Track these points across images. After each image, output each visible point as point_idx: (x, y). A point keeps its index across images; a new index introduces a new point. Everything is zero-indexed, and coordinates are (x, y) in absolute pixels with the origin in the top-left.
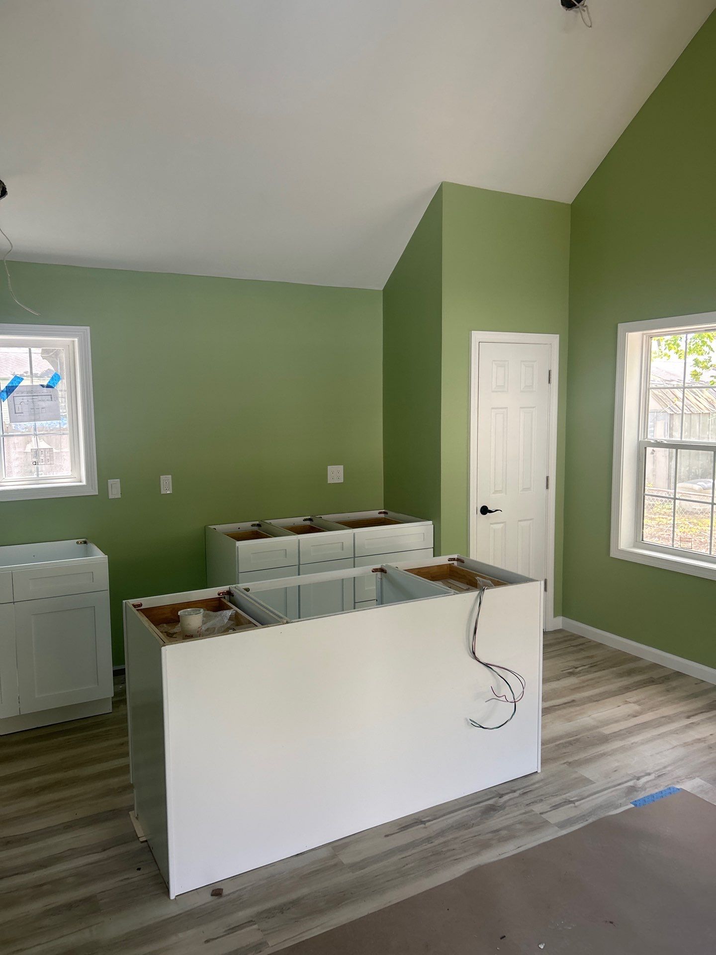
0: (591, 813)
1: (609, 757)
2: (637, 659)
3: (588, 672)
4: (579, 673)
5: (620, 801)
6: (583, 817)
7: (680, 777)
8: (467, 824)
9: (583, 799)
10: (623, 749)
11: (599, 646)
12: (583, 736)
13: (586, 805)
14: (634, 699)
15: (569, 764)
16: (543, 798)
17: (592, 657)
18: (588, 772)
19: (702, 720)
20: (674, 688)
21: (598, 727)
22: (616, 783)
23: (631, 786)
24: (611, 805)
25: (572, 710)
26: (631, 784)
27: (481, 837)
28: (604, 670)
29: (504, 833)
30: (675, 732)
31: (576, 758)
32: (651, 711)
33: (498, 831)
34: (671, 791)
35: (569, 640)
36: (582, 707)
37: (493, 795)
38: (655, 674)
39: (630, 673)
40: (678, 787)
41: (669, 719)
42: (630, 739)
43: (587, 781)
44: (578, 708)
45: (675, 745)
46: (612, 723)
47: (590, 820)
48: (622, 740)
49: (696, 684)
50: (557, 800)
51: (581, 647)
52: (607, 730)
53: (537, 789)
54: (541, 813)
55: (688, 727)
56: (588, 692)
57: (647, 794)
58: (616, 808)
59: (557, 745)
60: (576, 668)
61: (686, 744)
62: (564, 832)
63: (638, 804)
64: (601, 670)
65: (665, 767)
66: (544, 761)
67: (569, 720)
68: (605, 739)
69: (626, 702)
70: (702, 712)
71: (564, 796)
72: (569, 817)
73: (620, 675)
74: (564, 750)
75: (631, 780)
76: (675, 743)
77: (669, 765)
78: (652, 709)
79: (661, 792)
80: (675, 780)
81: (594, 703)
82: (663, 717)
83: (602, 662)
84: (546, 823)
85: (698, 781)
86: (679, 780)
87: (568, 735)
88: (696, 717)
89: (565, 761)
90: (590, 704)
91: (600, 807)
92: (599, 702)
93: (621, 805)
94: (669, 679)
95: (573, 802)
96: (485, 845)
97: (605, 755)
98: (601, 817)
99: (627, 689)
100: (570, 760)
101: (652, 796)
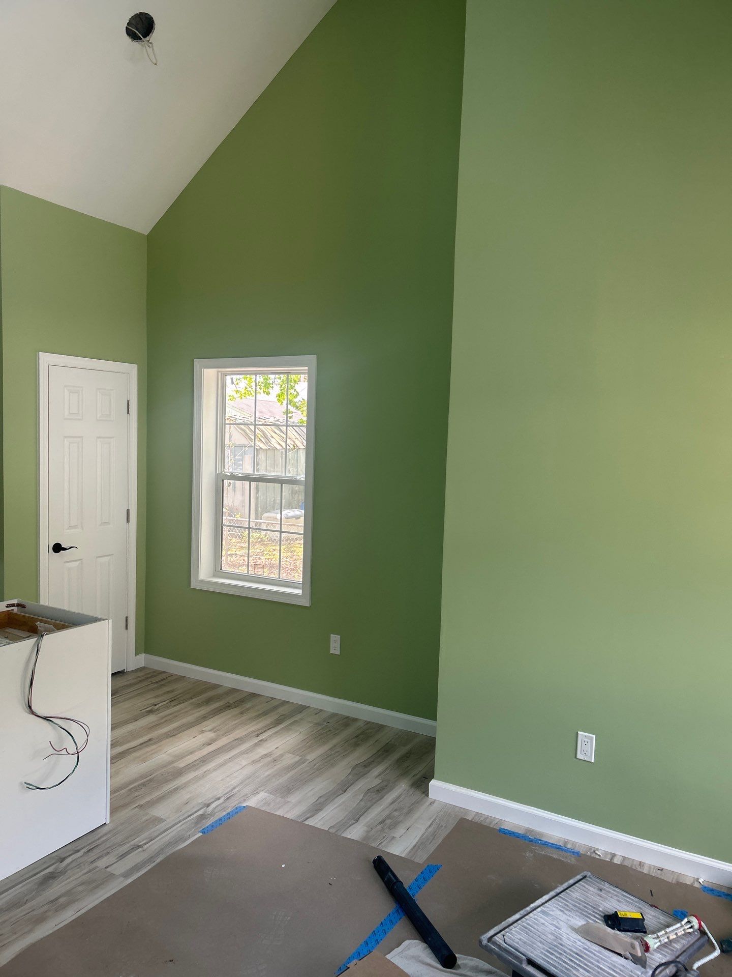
0: (158, 854)
1: (182, 790)
2: (216, 686)
3: (167, 707)
4: (158, 709)
5: (188, 833)
6: (151, 859)
7: (246, 795)
8: (19, 902)
9: (151, 840)
10: (197, 779)
11: (181, 678)
12: (157, 775)
13: (154, 846)
14: (210, 728)
15: (141, 806)
16: (109, 850)
17: (173, 691)
18: (160, 811)
19: (270, 736)
20: (248, 709)
21: (173, 762)
22: (186, 815)
23: (200, 815)
24: (180, 839)
25: (148, 749)
26: (200, 812)
27: (35, 913)
28: (183, 702)
29: (62, 900)
30: (246, 752)
31: (148, 799)
32: (225, 736)
33: (56, 899)
34: (238, 810)
35: (151, 677)
36: (159, 744)
37: (53, 862)
38: (230, 699)
39: (208, 701)
40: (244, 805)
41: (241, 740)
42: (202, 768)
43: (159, 820)
44: (154, 747)
45: (244, 764)
46: (187, 755)
47: (158, 861)
48: (195, 771)
49: (267, 702)
50: (125, 848)
51: (162, 683)
52: (181, 764)
53: (103, 842)
54: (107, 867)
55: (257, 745)
56: (165, 728)
57: (215, 820)
58: (186, 840)
59: (130, 790)
60: (156, 705)
61: (254, 762)
62: (130, 881)
63: (206, 831)
64: (180, 704)
65: (234, 788)
66: (114, 811)
67: (144, 761)
68: (180, 773)
69: (203, 732)
70: (270, 728)
71: (133, 843)
72: (136, 863)
73: (199, 705)
74: (137, 794)
75: (201, 809)
76: (244, 763)
77: (238, 785)
78: (225, 734)
79: (229, 813)
80: (243, 799)
81: (171, 738)
82: (235, 740)
83: (182, 695)
84: (112, 876)
85: (262, 795)
86: (246, 797)
87: (142, 777)
88: (264, 734)
89: (137, 805)
90: (168, 740)
91: (169, 844)
92: (176, 736)
93: (189, 837)
94: (243, 702)
95: (141, 846)
96: (41, 919)
97: (178, 789)
98: (168, 854)
99: (205, 718)
100: (142, 802)
101: (220, 819)
